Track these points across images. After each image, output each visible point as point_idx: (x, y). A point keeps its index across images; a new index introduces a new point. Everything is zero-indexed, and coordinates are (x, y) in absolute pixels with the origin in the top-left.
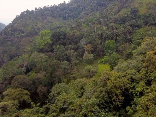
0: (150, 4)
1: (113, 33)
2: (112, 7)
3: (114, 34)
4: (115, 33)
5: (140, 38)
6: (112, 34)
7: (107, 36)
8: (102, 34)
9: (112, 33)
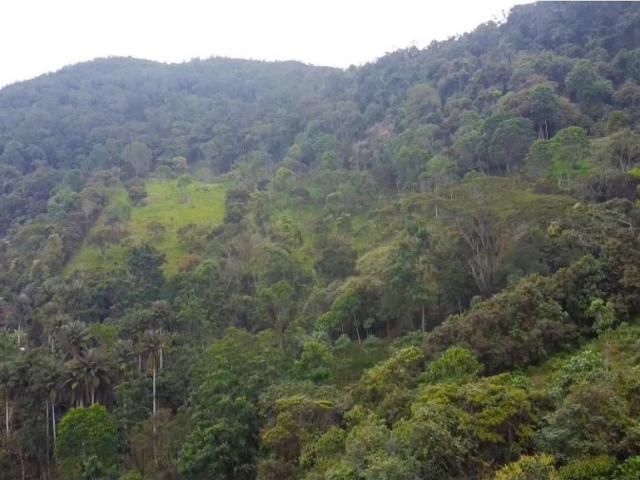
0: (190, 233)
1: (85, 365)
2: (33, 237)
3: (89, 370)
4: (94, 366)
5: (225, 383)
6: (78, 369)
7: (53, 379)
8: (23, 371)
9: (81, 365)
